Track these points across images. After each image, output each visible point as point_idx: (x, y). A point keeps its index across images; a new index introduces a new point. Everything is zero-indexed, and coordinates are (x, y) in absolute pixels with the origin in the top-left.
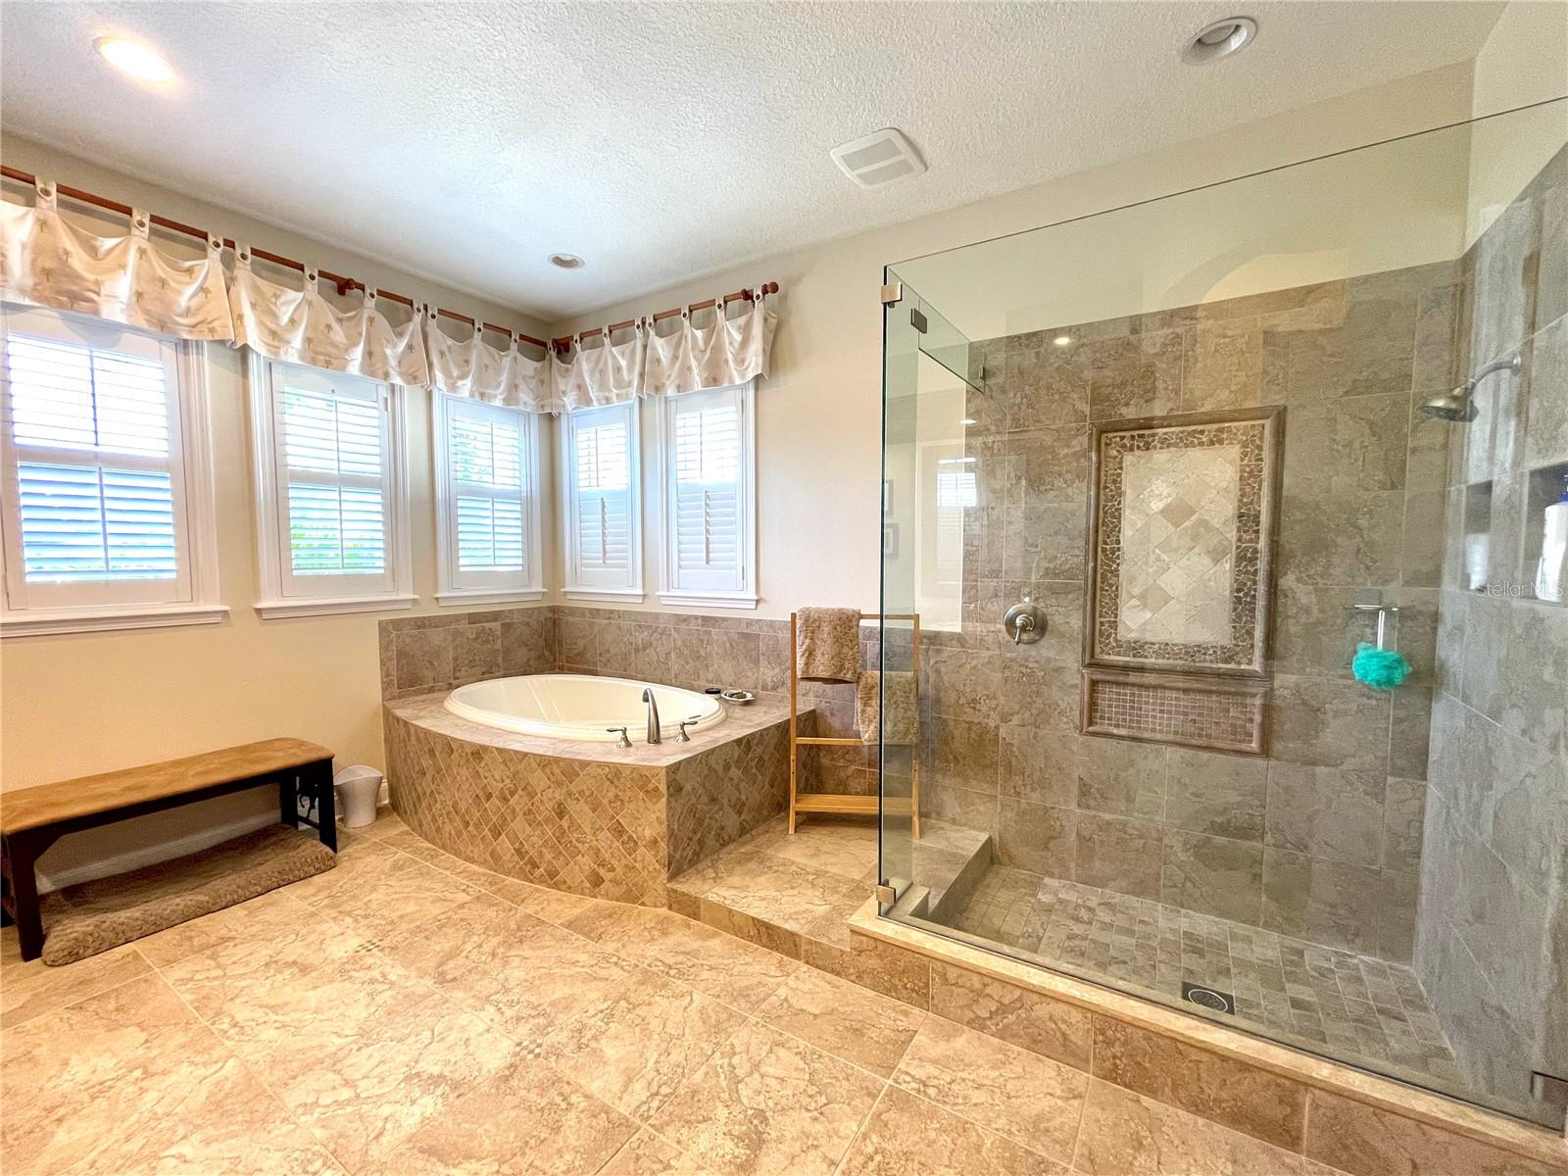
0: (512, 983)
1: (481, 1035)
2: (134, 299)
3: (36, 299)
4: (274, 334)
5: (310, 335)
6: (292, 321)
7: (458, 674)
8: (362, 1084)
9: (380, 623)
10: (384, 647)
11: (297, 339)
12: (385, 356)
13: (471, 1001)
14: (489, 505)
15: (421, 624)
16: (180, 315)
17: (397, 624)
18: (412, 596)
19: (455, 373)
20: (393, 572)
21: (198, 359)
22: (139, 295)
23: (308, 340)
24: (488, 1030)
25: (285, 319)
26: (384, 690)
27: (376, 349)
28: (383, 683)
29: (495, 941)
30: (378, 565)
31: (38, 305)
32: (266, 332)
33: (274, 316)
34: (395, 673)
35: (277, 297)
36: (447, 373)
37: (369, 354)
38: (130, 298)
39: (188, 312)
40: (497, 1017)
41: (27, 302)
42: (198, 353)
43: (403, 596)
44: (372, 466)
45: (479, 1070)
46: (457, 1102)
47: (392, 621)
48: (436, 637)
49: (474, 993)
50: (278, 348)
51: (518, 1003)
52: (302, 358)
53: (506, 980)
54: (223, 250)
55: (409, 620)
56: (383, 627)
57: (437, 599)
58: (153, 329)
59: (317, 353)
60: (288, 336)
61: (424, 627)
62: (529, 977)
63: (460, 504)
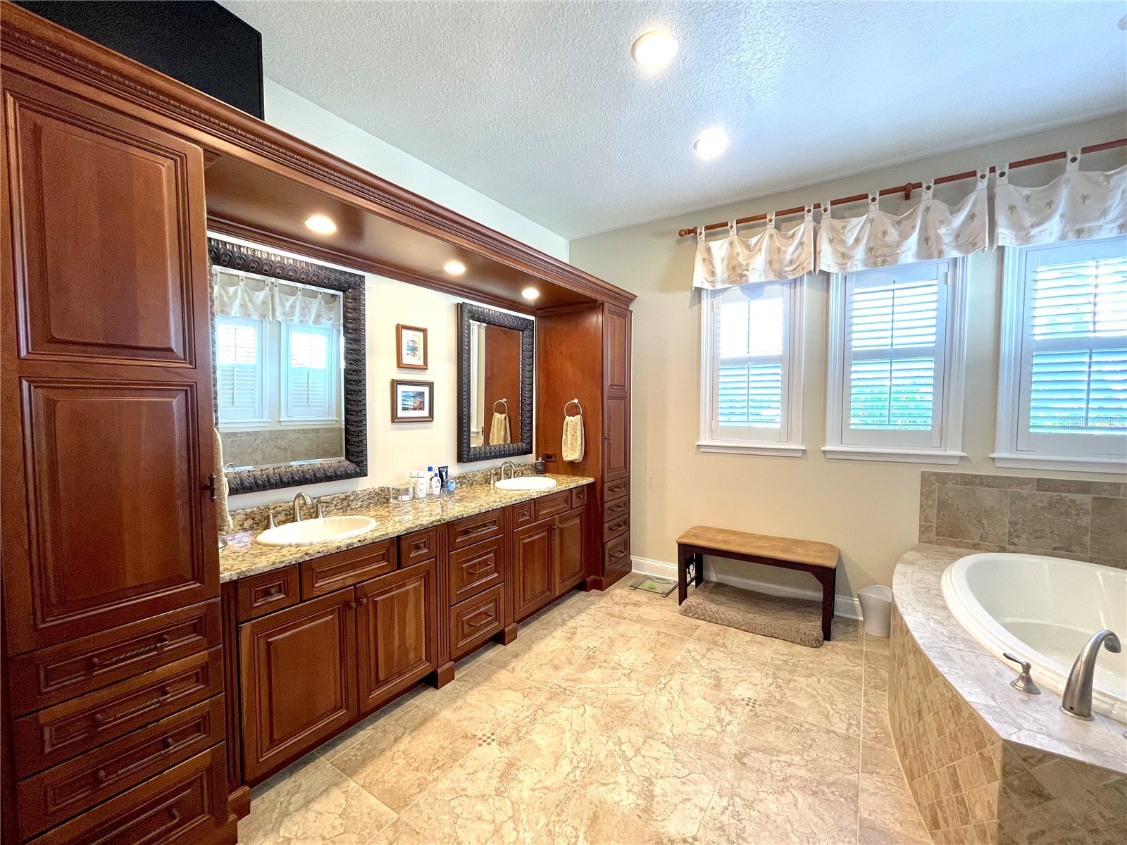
0: (760, 807)
1: (696, 806)
2: (768, 265)
3: (731, 283)
4: (844, 255)
5: (871, 245)
6: (857, 240)
7: (1016, 540)
8: (639, 758)
9: (923, 473)
10: (925, 496)
11: (860, 253)
12: (938, 237)
13: (727, 785)
14: (1086, 359)
15: (971, 481)
16: (788, 266)
17: (942, 478)
18: (960, 453)
19: (1028, 221)
20: (941, 431)
21: (800, 289)
22: (770, 262)
23: (870, 250)
24: (701, 809)
25: (851, 241)
26: (921, 532)
27: (931, 233)
28: (921, 526)
29: (803, 773)
30: (925, 422)
31: (731, 286)
32: (839, 255)
33: (843, 242)
34: (934, 520)
35: (844, 227)
36: (1017, 227)
37: (925, 240)
38: (765, 265)
39: (791, 262)
40: (718, 810)
41: (726, 286)
42: (801, 285)
43: (949, 453)
44: (927, 337)
45: (663, 820)
46: (634, 817)
47: (936, 474)
48: (988, 498)
49: (736, 784)
50: (846, 264)
51: (738, 820)
52: (866, 265)
53: (761, 801)
54: (814, 213)
55: (956, 475)
56: (925, 478)
57: (993, 459)
58: (777, 279)
59: (876, 257)
60: (852, 253)
61: (973, 483)
62: (773, 817)
63: (1035, 361)
